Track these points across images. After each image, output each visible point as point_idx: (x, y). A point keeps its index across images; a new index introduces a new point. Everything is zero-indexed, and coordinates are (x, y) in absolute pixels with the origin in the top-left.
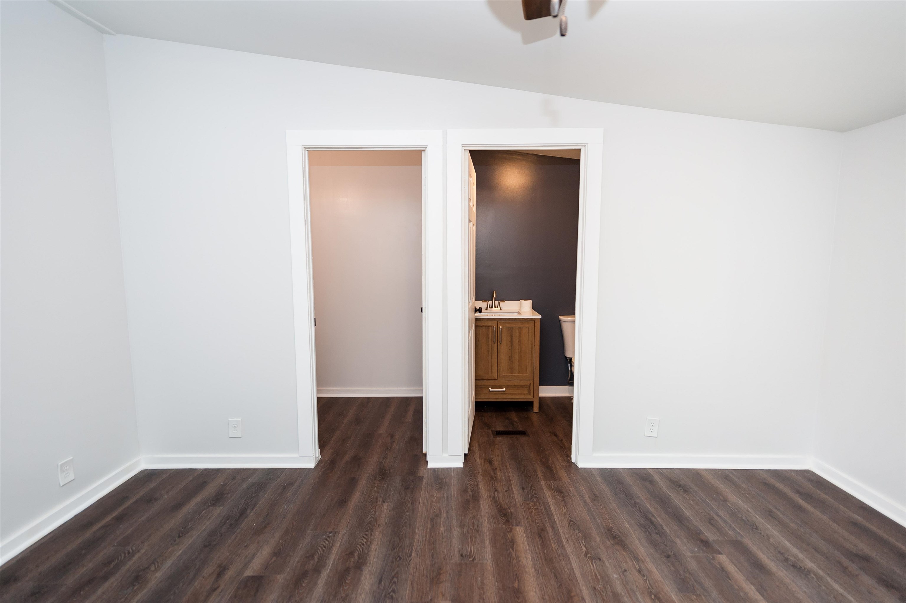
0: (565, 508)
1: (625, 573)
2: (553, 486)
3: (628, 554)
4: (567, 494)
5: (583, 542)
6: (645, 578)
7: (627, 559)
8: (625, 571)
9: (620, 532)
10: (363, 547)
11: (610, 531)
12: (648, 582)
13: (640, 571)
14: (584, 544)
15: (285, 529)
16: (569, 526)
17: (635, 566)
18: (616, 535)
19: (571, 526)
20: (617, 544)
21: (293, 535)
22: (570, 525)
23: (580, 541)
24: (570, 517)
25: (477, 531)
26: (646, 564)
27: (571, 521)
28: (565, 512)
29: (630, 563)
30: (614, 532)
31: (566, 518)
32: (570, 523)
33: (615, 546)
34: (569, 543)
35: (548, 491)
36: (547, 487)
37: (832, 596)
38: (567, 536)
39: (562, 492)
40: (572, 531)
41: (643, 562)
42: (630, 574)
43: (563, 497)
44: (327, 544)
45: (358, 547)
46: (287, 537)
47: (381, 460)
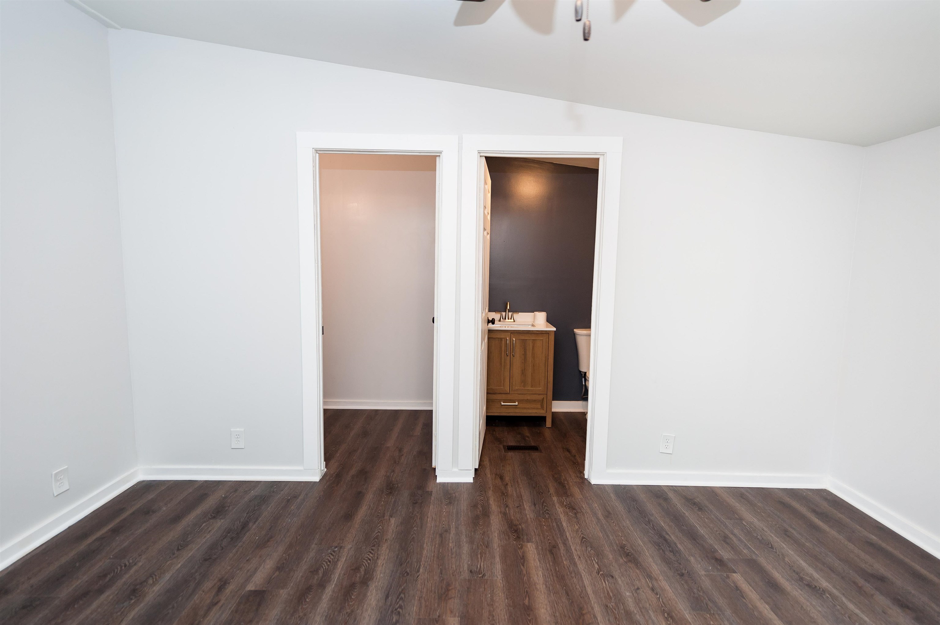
0: (577, 525)
1: (638, 591)
2: (566, 503)
3: (641, 571)
4: (579, 511)
5: (596, 559)
6: (658, 596)
7: (640, 576)
8: (638, 589)
9: (633, 550)
10: (369, 563)
11: (623, 548)
12: (661, 600)
13: (653, 589)
14: (596, 561)
15: (288, 543)
16: (581, 543)
17: (648, 584)
18: (629, 553)
19: (583, 543)
20: (630, 561)
21: (297, 549)
22: (583, 541)
23: (592, 558)
24: (582, 534)
25: (487, 547)
26: (660, 583)
27: (583, 538)
28: (577, 529)
29: (643, 581)
30: (627, 550)
31: (578, 535)
32: (582, 540)
33: (628, 564)
34: (581, 560)
35: (560, 507)
36: (559, 503)
37: (846, 616)
38: (579, 553)
39: (574, 509)
40: (584, 548)
41: (656, 580)
42: (643, 592)
43: (576, 514)
44: (332, 559)
45: (364, 562)
46: (290, 551)
47: (388, 474)
